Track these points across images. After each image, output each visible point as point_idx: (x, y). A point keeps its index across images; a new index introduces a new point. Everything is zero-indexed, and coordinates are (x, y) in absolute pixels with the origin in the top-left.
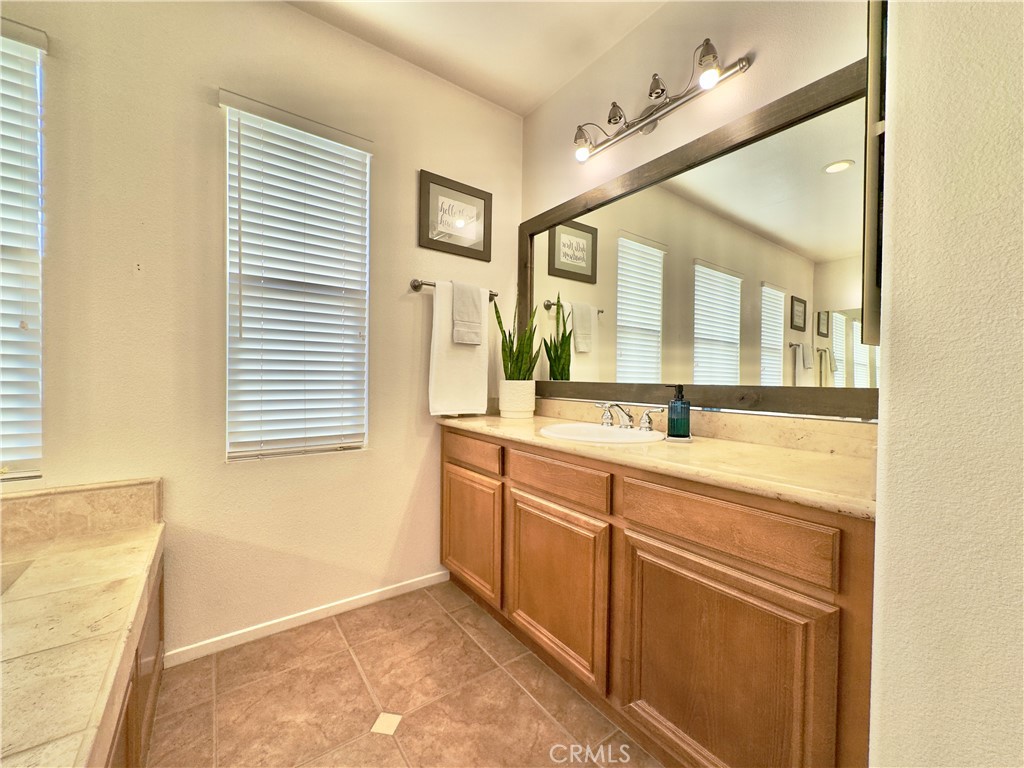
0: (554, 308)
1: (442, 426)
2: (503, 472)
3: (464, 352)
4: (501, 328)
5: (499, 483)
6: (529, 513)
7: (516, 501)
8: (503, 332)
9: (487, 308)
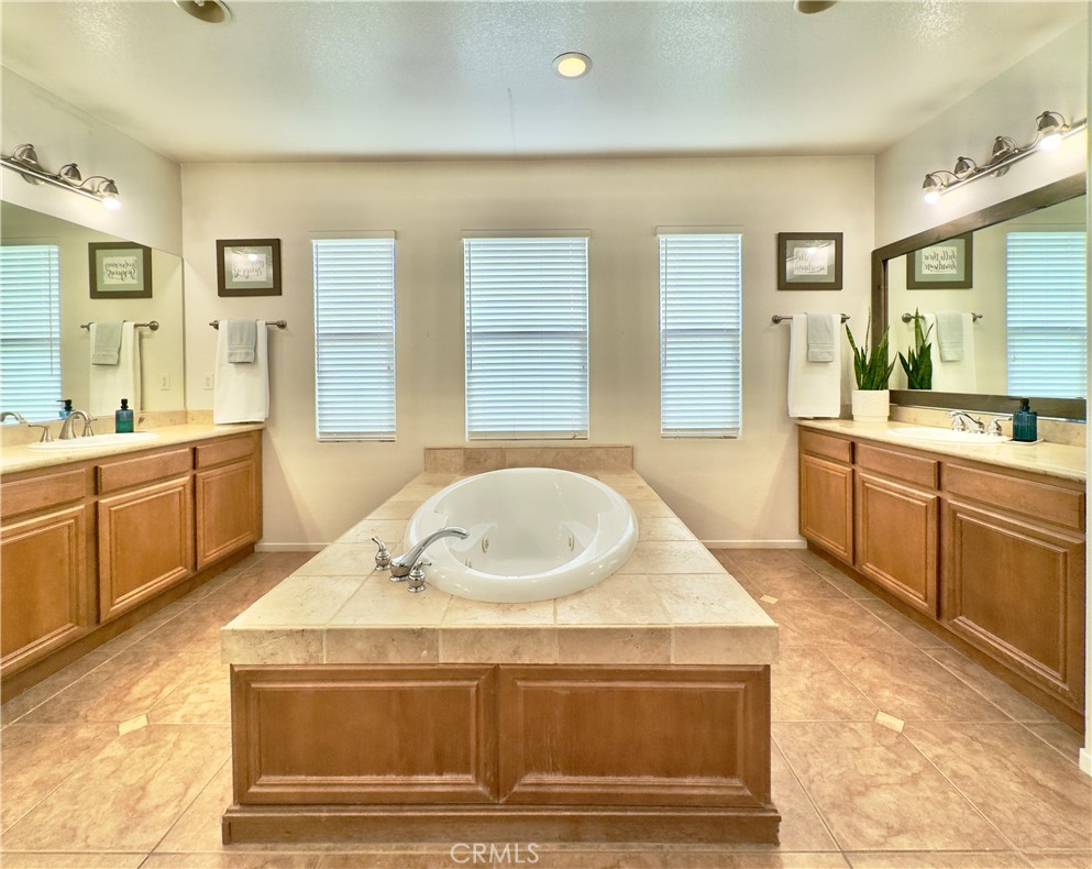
0: (913, 320)
1: (800, 426)
2: (853, 461)
3: (820, 369)
4: (853, 346)
5: (850, 469)
6: (875, 490)
7: (864, 482)
8: (856, 350)
9: (838, 329)
